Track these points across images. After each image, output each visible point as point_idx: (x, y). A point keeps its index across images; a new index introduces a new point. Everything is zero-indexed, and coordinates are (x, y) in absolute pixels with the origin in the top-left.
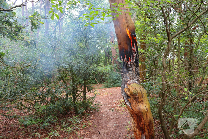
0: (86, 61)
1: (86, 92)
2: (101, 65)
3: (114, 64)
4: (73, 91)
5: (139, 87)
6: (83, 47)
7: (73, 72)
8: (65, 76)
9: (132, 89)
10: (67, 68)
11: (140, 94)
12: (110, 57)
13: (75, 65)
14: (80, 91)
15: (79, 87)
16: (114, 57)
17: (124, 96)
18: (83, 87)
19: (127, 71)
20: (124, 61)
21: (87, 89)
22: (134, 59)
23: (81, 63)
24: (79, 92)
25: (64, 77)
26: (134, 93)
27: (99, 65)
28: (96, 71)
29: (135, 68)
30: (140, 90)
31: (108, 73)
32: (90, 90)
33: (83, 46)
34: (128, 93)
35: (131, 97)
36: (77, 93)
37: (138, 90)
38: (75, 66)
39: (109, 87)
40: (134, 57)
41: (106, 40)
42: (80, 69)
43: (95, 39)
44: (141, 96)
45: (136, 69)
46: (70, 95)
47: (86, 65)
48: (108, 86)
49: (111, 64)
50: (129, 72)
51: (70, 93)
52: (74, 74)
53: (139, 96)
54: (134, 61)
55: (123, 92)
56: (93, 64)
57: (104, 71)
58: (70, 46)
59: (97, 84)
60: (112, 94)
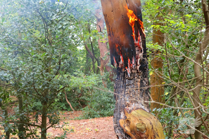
0: (47, 66)
1: (47, 127)
2: (77, 73)
3: (104, 73)
4: (20, 126)
5: (148, 118)
6: (40, 39)
7: (19, 87)
8: (5, 96)
9: (135, 121)
10: (8, 79)
11: (150, 130)
12: (96, 59)
13: (26, 74)
14: (34, 125)
15: (34, 117)
16: (104, 59)
17: (119, 134)
18: (40, 118)
19: (125, 87)
20: (120, 66)
21: (48, 121)
22: (138, 63)
23: (35, 71)
24: (33, 128)
25: (2, 98)
26: (138, 129)
27: (76, 73)
28: (67, 85)
29: (139, 80)
30: (151, 124)
31: (92, 90)
32: (54, 122)
33: (41, 37)
34: (127, 129)
35: (133, 136)
36: (28, 130)
37: (147, 122)
38: (25, 77)
39: (94, 118)
40: (139, 60)
41: (89, 25)
42: (34, 82)
43: (65, 23)
44: (152, 134)
45: (141, 82)
46: (14, 134)
47: (48, 73)
48: (91, 116)
49: (97, 71)
50: (129, 87)
51: (14, 131)
52: (23, 92)
53: (148, 135)
54: (138, 67)
55: (118, 126)
56: (61, 72)
57: (83, 86)
58: (14, 37)
59: (71, 110)
60: (98, 130)
